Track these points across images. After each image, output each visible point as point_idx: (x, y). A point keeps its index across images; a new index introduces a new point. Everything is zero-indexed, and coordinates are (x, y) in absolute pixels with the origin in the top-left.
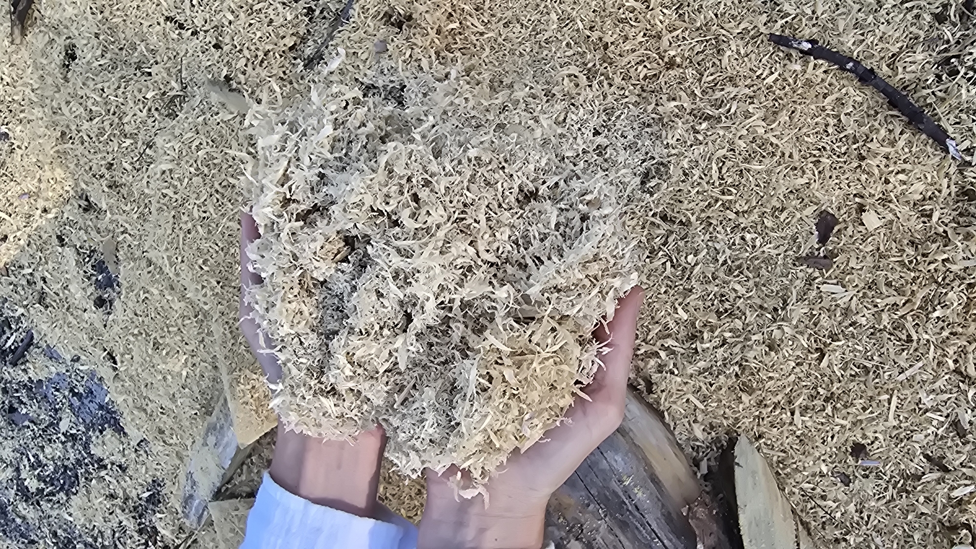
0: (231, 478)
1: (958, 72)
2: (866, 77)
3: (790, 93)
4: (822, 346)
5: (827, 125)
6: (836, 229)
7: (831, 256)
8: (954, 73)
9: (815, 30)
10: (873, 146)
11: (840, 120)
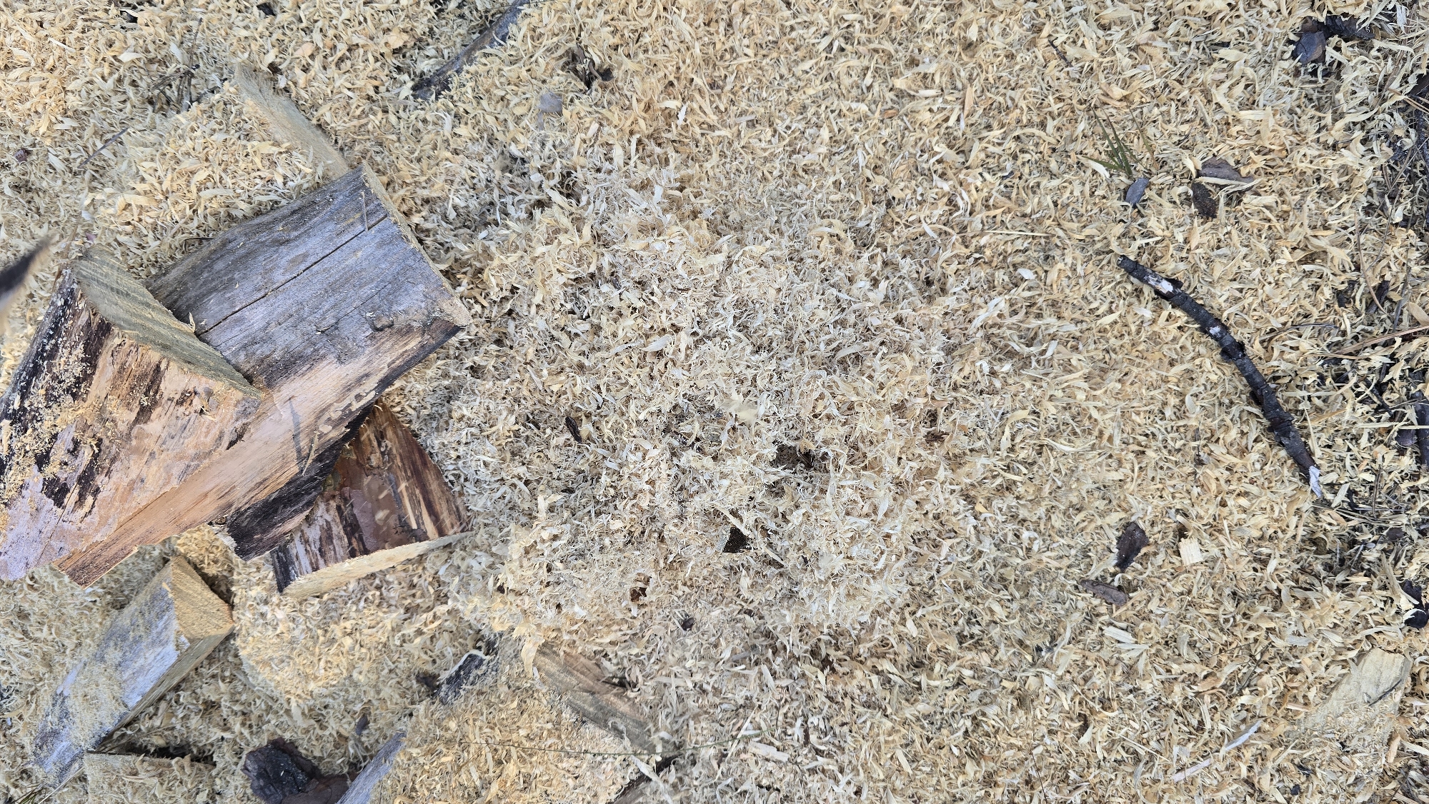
0: (135, 720)
1: (1346, 380)
2: (1232, 351)
3: (1128, 346)
4: (1088, 713)
5: (1165, 404)
6: (1144, 550)
7: (1127, 589)
8: (1341, 378)
9: (1182, 266)
10: (1218, 450)
11: (1183, 402)
